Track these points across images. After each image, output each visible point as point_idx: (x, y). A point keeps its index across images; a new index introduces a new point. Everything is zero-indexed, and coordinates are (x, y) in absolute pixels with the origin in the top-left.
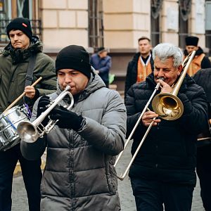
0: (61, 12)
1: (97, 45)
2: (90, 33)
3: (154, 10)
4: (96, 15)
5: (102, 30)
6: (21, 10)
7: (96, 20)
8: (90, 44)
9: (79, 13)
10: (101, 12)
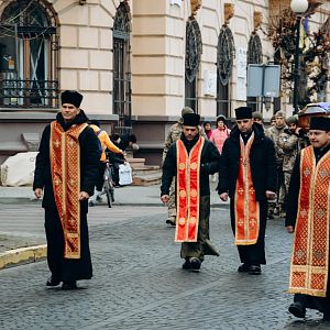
0: (81, 73)
1: (123, 111)
2: (115, 98)
3: (189, 72)
4: (122, 77)
5: (129, 93)
6: (34, 70)
7: (122, 83)
8: (115, 111)
9: (102, 73)
10: (128, 73)
